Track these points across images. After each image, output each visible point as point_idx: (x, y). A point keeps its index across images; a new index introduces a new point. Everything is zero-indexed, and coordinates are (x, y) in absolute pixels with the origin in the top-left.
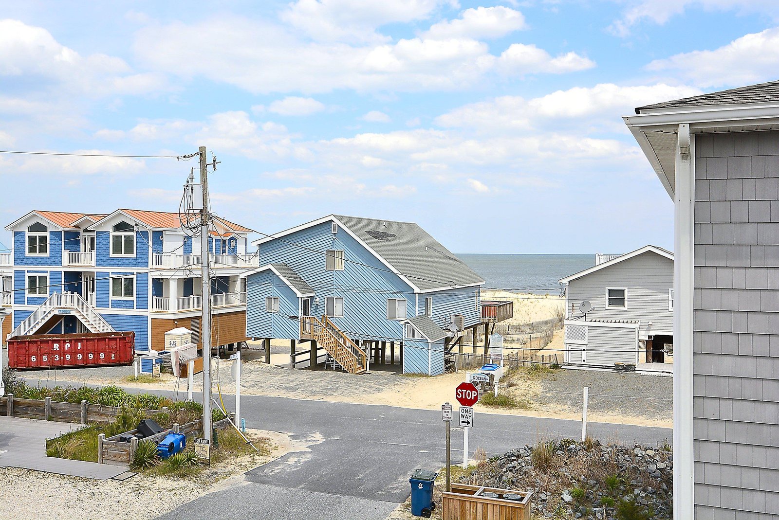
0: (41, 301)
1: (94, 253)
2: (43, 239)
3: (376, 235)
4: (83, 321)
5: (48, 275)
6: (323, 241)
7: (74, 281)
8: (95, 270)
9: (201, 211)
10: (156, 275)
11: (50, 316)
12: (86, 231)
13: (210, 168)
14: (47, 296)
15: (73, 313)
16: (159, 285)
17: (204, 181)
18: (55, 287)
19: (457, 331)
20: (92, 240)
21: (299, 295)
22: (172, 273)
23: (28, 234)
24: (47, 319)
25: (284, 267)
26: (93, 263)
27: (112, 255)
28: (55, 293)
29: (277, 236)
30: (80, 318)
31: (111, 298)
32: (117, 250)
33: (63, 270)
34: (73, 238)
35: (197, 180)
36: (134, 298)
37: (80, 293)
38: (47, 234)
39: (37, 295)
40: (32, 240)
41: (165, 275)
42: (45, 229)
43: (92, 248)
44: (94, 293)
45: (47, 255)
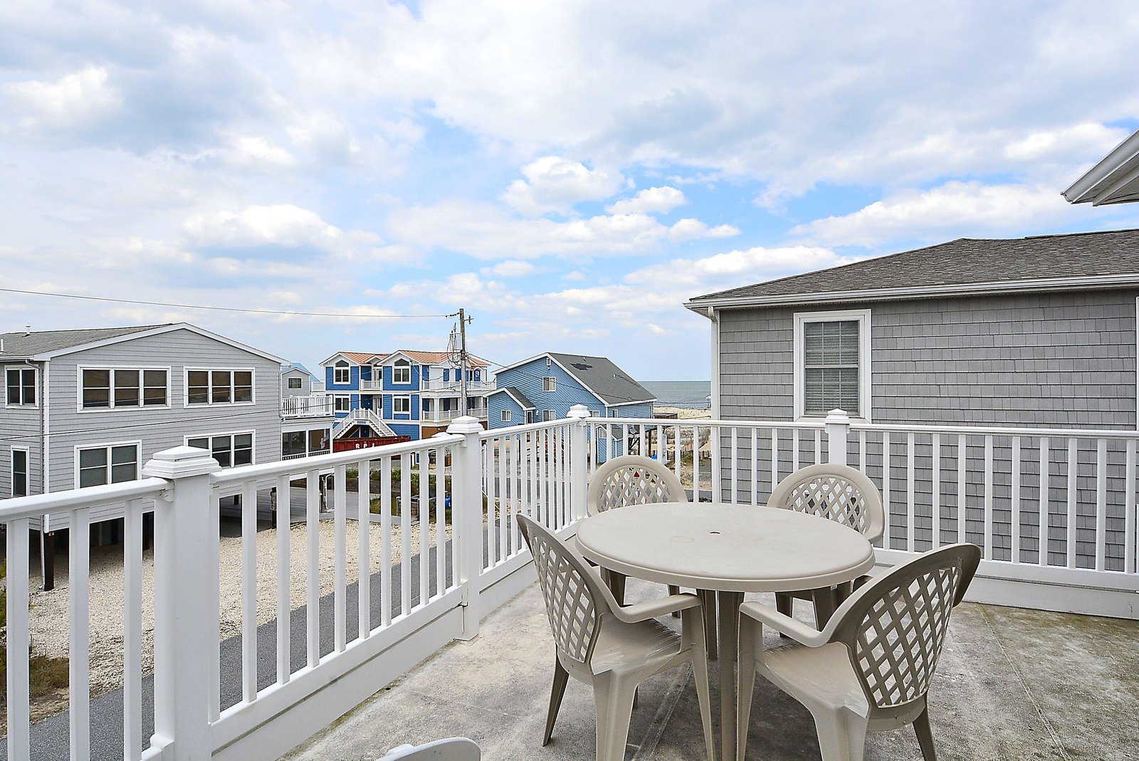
0: (345, 415)
1: (381, 380)
2: (346, 372)
3: (578, 366)
4: (374, 429)
5: (349, 397)
6: (540, 371)
7: (367, 401)
8: (382, 394)
9: (461, 351)
10: (425, 396)
11: (351, 426)
12: (375, 366)
13: (466, 323)
14: (349, 411)
15: (367, 423)
16: (427, 402)
17: (463, 331)
18: (355, 406)
19: (636, 433)
20: (380, 372)
21: (525, 408)
22: (436, 394)
23: (335, 368)
24: (349, 428)
25: (514, 390)
26: (381, 388)
27: (394, 383)
28: (355, 409)
29: (510, 368)
30: (372, 427)
31: (394, 412)
32: (397, 379)
33: (360, 393)
34: (366, 372)
35: (458, 330)
36: (409, 413)
37: (372, 409)
38: (349, 368)
39: (342, 411)
40: (338, 372)
41: (431, 396)
42: (347, 365)
43: (380, 378)
44: (382, 409)
45: (349, 383)
